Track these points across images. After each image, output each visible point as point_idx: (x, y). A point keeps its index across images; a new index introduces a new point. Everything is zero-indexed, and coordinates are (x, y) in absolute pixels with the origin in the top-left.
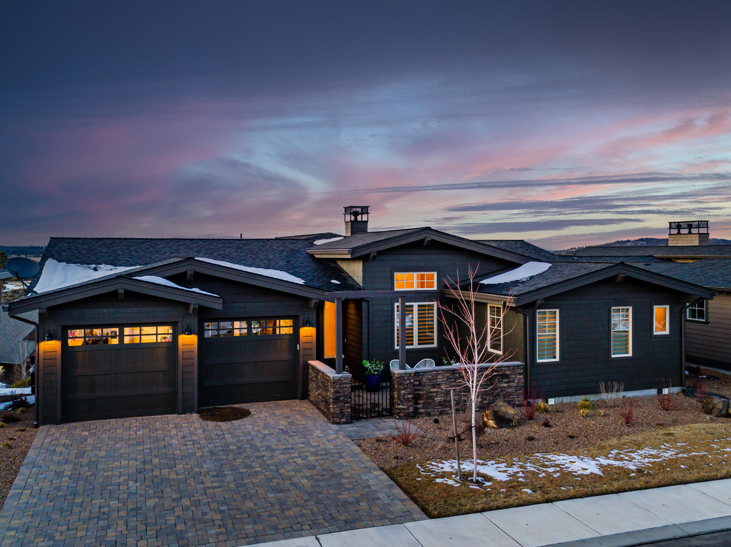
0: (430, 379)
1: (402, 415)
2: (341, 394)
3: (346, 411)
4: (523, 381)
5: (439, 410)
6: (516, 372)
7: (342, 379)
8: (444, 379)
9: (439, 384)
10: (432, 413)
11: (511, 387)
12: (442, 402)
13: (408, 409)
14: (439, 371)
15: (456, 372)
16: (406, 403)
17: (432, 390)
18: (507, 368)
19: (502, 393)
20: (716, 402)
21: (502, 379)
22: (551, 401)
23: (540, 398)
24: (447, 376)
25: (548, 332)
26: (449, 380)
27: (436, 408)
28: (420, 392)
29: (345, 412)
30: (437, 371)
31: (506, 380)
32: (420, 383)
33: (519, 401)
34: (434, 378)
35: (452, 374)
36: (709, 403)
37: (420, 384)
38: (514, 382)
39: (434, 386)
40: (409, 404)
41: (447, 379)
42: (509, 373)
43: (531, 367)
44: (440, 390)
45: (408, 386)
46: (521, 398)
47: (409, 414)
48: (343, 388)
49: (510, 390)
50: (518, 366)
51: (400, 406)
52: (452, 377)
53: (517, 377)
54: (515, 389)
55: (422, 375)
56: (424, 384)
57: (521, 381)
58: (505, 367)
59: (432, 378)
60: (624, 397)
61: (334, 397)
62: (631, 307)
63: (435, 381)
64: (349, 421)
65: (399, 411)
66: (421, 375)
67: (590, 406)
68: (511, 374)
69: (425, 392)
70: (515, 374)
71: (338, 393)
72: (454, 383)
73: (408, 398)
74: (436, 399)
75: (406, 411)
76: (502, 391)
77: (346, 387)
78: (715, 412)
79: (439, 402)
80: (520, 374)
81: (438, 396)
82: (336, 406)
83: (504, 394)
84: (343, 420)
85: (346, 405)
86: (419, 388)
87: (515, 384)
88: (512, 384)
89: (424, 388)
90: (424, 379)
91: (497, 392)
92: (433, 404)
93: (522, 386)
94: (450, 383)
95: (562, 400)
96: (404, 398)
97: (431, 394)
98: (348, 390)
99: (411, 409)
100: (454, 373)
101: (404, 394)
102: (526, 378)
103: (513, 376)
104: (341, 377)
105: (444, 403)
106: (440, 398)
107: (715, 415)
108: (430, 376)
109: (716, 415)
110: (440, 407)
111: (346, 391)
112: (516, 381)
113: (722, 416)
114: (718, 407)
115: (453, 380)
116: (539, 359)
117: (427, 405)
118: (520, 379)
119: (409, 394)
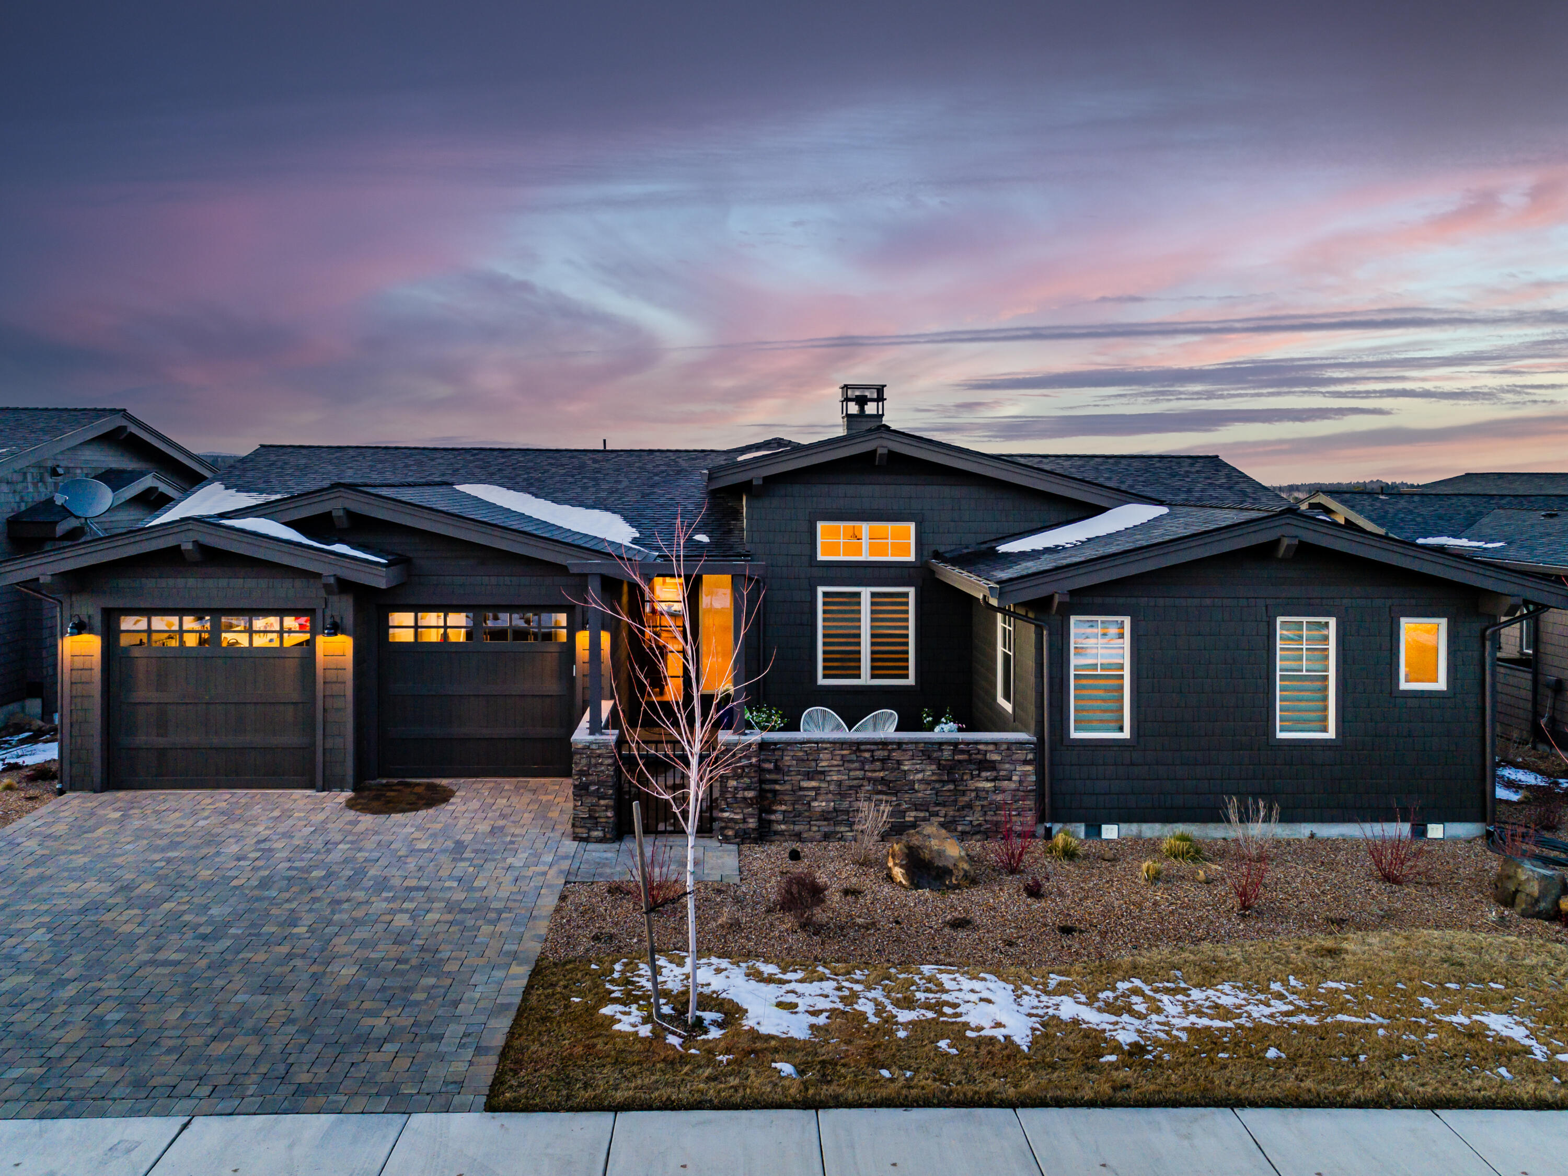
0: (800, 760)
1: (730, 833)
2: (591, 778)
3: (602, 814)
4: (1033, 778)
5: (822, 829)
6: (1015, 757)
7: (594, 747)
8: (835, 763)
9: (823, 773)
10: (805, 835)
11: (1004, 791)
12: (829, 812)
13: (744, 821)
14: (823, 742)
15: (863, 747)
16: (740, 808)
17: (805, 784)
18: (991, 747)
19: (978, 803)
20: (1523, 878)
21: (980, 770)
22: (1110, 832)
23: (1080, 822)
24: (842, 755)
25: (1102, 669)
26: (846, 765)
27: (815, 825)
28: (778, 787)
29: (599, 817)
30: (817, 743)
31: (989, 774)
32: (776, 766)
33: (1022, 824)
34: (811, 758)
35: (855, 752)
36: (1509, 877)
37: (777, 769)
38: (1010, 779)
39: (809, 776)
40: (746, 811)
41: (841, 763)
42: (996, 757)
43: (1052, 750)
44: (824, 785)
45: (744, 771)
46: (1030, 817)
47: (745, 833)
48: (596, 765)
49: (999, 798)
50: (1020, 744)
51: (726, 815)
52: (854, 757)
53: (1018, 768)
54: (1014, 796)
55: (783, 750)
56: (786, 770)
57: (1029, 779)
58: (987, 743)
59: (806, 758)
60: (1312, 836)
61: (577, 783)
62: (1335, 619)
63: (813, 764)
64: (608, 836)
65: (723, 824)
66: (779, 749)
67: (1188, 853)
68: (1001, 762)
69: (788, 787)
70: (1013, 762)
71: (584, 776)
72: (858, 773)
73: (745, 799)
74: (815, 804)
75: (741, 825)
76: (977, 797)
77: (601, 764)
78: (1522, 902)
79: (823, 811)
80: (1026, 762)
81: (820, 798)
82: (579, 803)
83: (983, 806)
84: (595, 834)
85: (602, 802)
86: (773, 777)
87: (1013, 786)
88: (1005, 783)
89: (786, 778)
90: (787, 758)
91: (967, 799)
92: (807, 814)
93: (1030, 791)
94: (850, 770)
95: (1140, 831)
96: (735, 798)
97: (801, 793)
98: (608, 770)
99: (752, 823)
100: (859, 750)
101: (736, 788)
102: (1040, 773)
103: (1007, 766)
104: (591, 743)
105: (835, 814)
106: (824, 804)
107: (1519, 910)
108: (801, 754)
109: (1523, 910)
110: (825, 823)
111: (602, 772)
112: (1014, 778)
113: (1539, 915)
114: (1528, 891)
115: (856, 765)
116: (1076, 729)
117: (792, 815)
118: (1025, 774)
119: (747, 789)
